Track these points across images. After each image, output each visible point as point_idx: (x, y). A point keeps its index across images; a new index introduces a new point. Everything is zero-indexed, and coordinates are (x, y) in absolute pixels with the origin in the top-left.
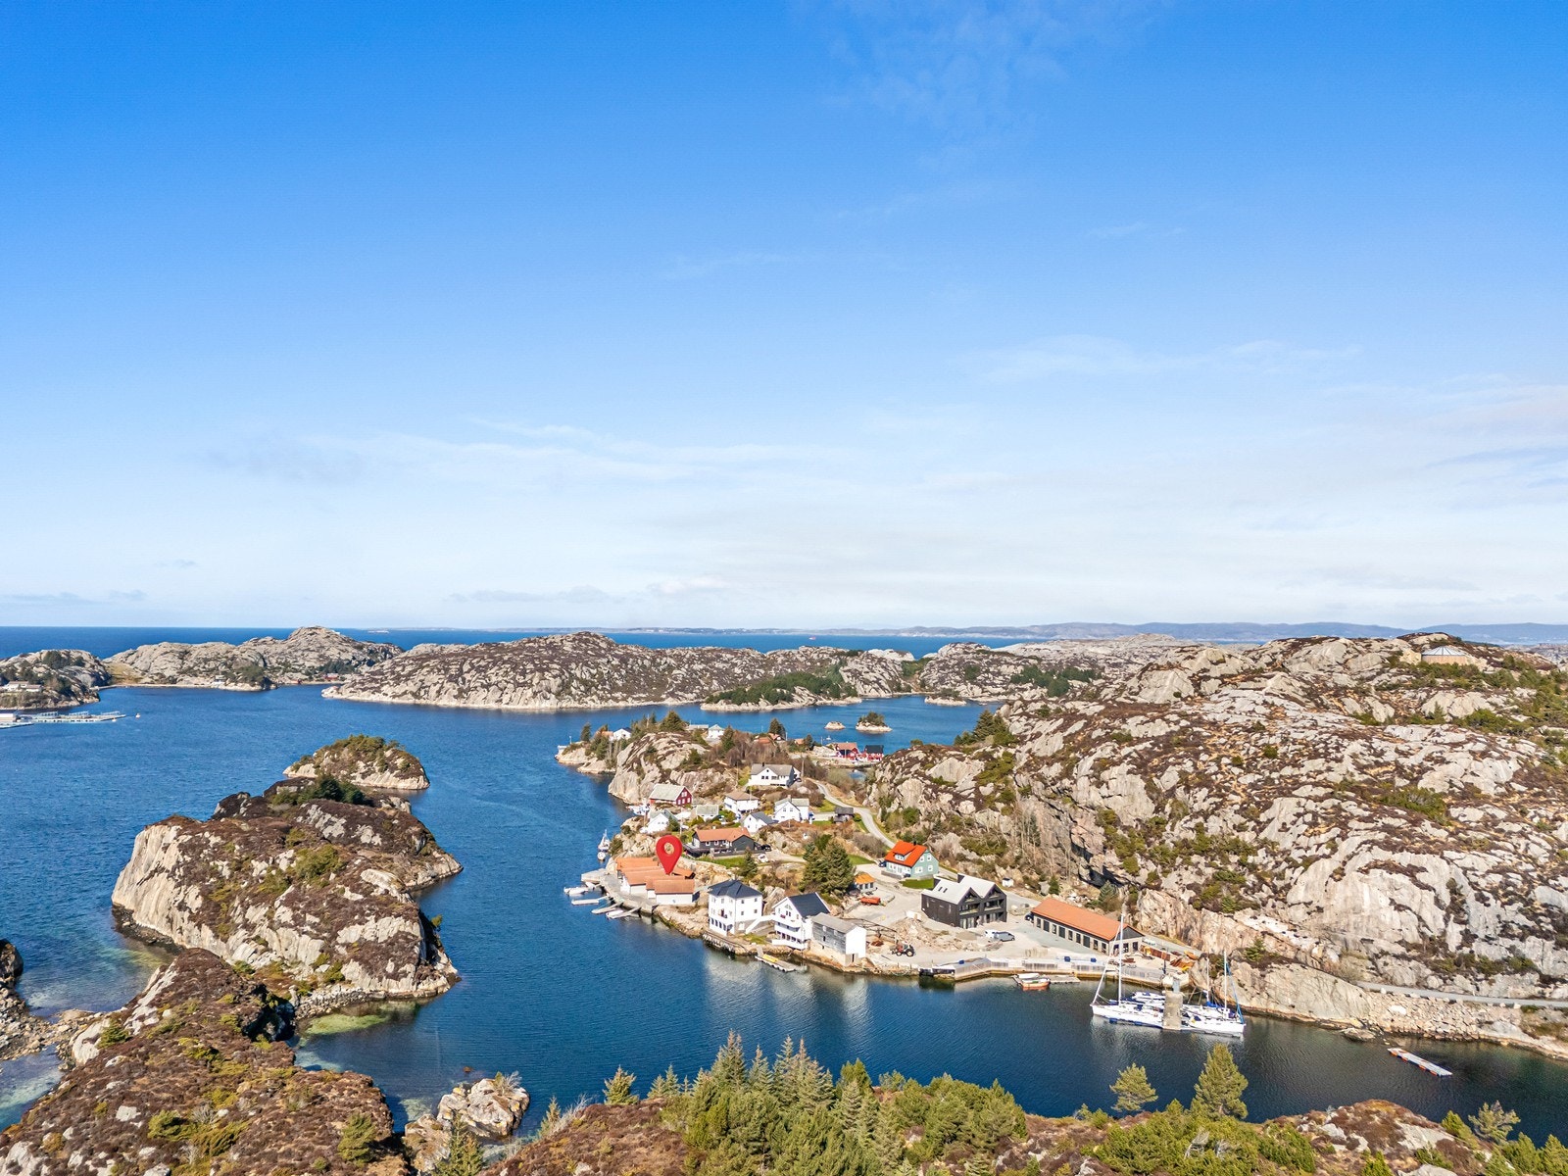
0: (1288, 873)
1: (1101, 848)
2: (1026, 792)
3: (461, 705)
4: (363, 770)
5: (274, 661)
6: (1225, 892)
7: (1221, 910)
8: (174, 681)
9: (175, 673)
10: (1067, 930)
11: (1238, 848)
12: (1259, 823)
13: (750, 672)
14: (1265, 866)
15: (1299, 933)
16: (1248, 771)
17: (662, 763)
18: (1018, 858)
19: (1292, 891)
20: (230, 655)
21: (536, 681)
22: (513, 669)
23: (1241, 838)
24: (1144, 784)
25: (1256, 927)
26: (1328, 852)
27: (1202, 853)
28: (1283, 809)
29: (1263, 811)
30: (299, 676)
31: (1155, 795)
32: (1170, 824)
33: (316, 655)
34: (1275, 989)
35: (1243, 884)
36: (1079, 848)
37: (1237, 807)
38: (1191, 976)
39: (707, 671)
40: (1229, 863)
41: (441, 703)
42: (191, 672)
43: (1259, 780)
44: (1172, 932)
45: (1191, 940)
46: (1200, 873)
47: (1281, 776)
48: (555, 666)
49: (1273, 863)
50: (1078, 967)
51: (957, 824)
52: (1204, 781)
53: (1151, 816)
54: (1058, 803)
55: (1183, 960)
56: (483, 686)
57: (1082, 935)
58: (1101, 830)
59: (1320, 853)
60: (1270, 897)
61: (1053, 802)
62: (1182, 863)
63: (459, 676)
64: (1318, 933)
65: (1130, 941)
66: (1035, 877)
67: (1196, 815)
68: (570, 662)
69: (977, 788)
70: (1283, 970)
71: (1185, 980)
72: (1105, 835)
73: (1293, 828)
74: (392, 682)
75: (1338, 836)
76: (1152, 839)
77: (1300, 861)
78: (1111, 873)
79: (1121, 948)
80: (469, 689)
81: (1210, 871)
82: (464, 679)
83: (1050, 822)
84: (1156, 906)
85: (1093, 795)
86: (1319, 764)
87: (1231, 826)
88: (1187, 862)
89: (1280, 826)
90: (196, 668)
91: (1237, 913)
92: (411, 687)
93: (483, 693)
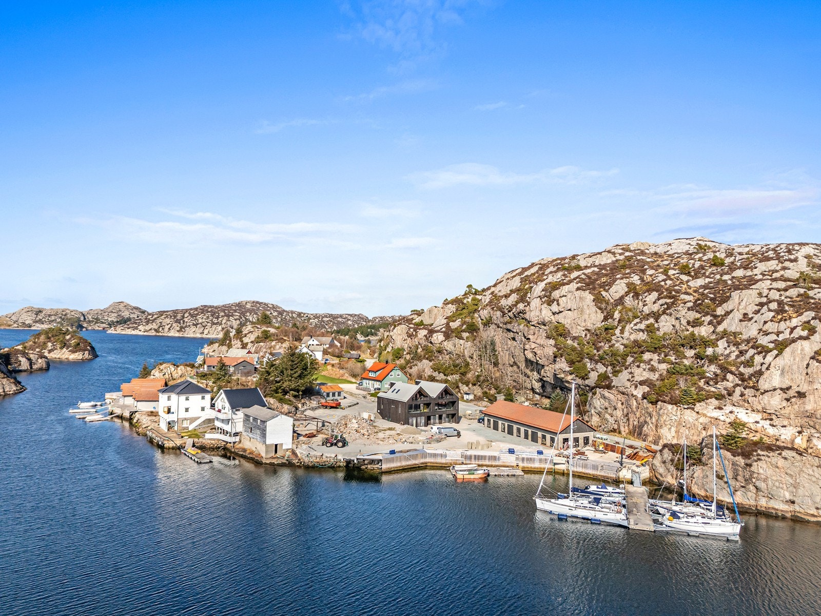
0: (758, 359)
1: (551, 358)
2: (488, 323)
3: (181, 336)
4: (50, 348)
5: (90, 317)
6: (682, 384)
7: (680, 402)
8: (30, 326)
9: (31, 322)
10: (515, 427)
11: (693, 342)
12: (715, 316)
13: (357, 323)
14: (728, 355)
15: (776, 422)
16: (696, 277)
17: (243, 339)
18: (478, 376)
19: (765, 376)
20: (64, 313)
21: (224, 321)
22: (212, 315)
23: (696, 332)
24: (592, 298)
25: (722, 418)
26: (805, 333)
27: (655, 350)
28: (743, 301)
29: (720, 304)
30: (104, 325)
31: (603, 306)
32: (620, 328)
33: (116, 315)
34: (765, 480)
35: (702, 376)
36: (532, 362)
37: (690, 304)
38: (653, 469)
39: (331, 321)
40: (685, 357)
41: (170, 335)
42: (41, 322)
43: (710, 283)
44: (624, 430)
45: (646, 435)
46: (653, 369)
47: (733, 277)
48: (237, 314)
49: (737, 353)
50: (523, 459)
51: (430, 353)
52: (652, 287)
53: (599, 325)
54: (515, 327)
55: (641, 453)
56: (194, 325)
57: (530, 431)
58: (552, 342)
59: (795, 334)
60: (738, 385)
61: (509, 326)
62: (633, 362)
63: (181, 319)
64: (799, 421)
65: (581, 436)
66: (493, 391)
67: (646, 317)
68: (246, 312)
69: (448, 324)
70: (774, 457)
71: (645, 473)
72: (556, 346)
73: (756, 317)
74: (144, 324)
75: (813, 318)
76: (602, 344)
77: (771, 346)
78: (561, 380)
79: (571, 443)
80: (186, 327)
81: (664, 367)
82: (184, 321)
83: (507, 344)
84: (607, 404)
85: (544, 312)
86: (773, 265)
87: (684, 322)
88: (638, 361)
89: (741, 317)
90: (43, 320)
91: (698, 404)
92: (155, 326)
93: (193, 329)
